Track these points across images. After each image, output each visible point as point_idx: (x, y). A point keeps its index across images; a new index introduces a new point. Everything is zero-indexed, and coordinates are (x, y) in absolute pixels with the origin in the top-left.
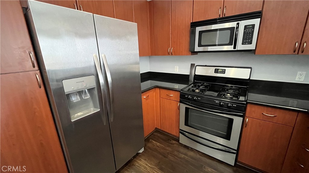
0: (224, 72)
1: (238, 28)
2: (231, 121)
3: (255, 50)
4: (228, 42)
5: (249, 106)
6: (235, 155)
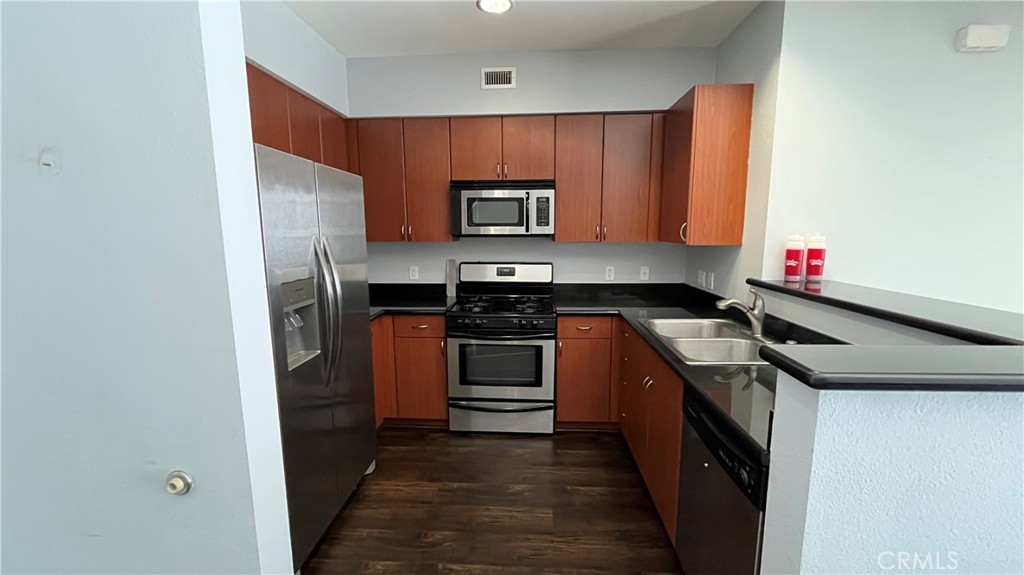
0: (512, 273)
1: (528, 199)
2: (539, 349)
3: (553, 235)
4: (516, 221)
5: (559, 319)
6: (552, 411)
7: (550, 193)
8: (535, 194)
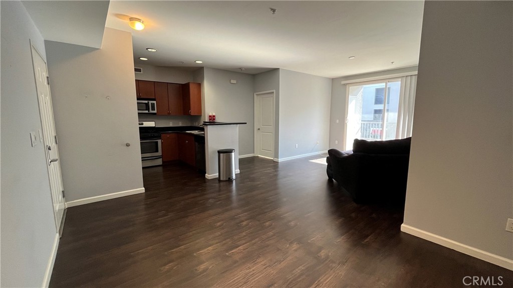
0: (142, 124)
1: (148, 103)
2: (157, 142)
3: (156, 113)
4: (146, 109)
5: (161, 134)
6: (161, 159)
7: (155, 102)
8: (151, 102)
